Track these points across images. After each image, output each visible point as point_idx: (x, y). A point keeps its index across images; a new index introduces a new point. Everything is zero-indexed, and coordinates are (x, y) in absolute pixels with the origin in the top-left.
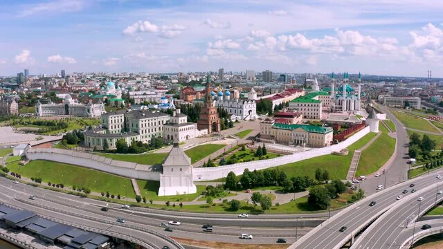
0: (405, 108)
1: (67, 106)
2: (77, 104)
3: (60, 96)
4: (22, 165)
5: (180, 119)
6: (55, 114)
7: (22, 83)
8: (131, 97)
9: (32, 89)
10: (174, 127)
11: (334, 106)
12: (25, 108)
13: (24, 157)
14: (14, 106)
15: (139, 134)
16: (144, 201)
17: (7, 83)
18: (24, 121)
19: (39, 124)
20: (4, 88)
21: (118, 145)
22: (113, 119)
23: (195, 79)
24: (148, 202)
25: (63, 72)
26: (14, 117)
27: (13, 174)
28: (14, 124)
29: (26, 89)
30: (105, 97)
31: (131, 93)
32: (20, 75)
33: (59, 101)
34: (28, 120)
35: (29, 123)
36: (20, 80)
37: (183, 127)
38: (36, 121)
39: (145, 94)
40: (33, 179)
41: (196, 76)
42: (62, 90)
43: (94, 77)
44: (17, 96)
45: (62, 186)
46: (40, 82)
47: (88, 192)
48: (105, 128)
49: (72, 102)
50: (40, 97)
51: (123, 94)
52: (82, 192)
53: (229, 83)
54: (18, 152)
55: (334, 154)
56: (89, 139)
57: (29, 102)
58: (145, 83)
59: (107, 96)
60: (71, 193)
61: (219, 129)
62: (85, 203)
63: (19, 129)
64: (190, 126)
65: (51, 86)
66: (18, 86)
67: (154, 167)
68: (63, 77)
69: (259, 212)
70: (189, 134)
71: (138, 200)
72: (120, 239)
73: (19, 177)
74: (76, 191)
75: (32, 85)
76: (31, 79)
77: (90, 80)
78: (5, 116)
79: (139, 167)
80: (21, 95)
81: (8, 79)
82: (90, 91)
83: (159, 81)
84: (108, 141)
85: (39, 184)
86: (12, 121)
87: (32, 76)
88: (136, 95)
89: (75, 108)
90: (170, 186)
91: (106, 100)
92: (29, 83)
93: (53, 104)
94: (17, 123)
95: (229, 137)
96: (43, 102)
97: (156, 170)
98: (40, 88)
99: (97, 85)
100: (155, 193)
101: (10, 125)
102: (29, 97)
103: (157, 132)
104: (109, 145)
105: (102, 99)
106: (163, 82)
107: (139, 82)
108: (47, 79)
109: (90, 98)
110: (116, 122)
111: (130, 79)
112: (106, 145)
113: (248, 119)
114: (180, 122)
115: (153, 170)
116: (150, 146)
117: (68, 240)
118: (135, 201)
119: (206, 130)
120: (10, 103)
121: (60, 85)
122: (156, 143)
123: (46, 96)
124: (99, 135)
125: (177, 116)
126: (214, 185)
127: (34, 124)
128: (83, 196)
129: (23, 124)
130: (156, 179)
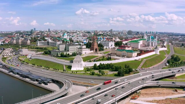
0: (181, 46)
1: (48, 42)
2: (52, 42)
3: (46, 38)
4: (30, 60)
5: (83, 46)
6: (44, 45)
7: (33, 33)
8: (72, 40)
9: (36, 36)
10: (81, 49)
11: (146, 44)
12: (33, 42)
13: (31, 58)
14: (29, 42)
15: (69, 51)
16: (66, 71)
17: (27, 33)
18: (32, 47)
19: (37, 48)
20: (26, 35)
21: (61, 54)
22: (61, 46)
23: (101, 33)
24: (67, 72)
25: (49, 30)
26: (29, 46)
27: (26, 63)
28: (28, 48)
29: (34, 36)
30: (63, 39)
31: (72, 38)
32: (32, 30)
33: (46, 40)
34: (33, 47)
35: (34, 48)
36: (31, 32)
37: (84, 49)
38: (36, 47)
39: (78, 38)
40: (32, 64)
41: (102, 32)
42: (47, 36)
43: (61, 32)
44: (30, 38)
45: (41, 67)
46: (39, 33)
47: (49, 68)
48: (59, 49)
49: (50, 41)
50: (39, 39)
51: (70, 38)
52: (47, 68)
53: (114, 35)
54: (29, 57)
55: (136, 60)
56: (52, 53)
57: (34, 40)
58: (80, 35)
59: (64, 39)
60: (44, 69)
61: (98, 51)
62: (48, 71)
63: (30, 50)
64: (87, 49)
65: (44, 35)
66: (31, 35)
67: (70, 61)
68: (49, 31)
69: (100, 76)
70: (86, 52)
71: (64, 71)
72: (56, 80)
73: (28, 63)
74: (46, 68)
75: (36, 34)
76: (36, 32)
77: (59, 33)
78: (25, 46)
79: (66, 61)
80: (32, 38)
81: (27, 32)
82: (58, 37)
83: (86, 34)
84: (58, 54)
85: (34, 66)
86: (27, 47)
87: (37, 31)
88: (74, 39)
89: (51, 43)
90: (75, 67)
91: (63, 40)
92: (35, 33)
93: (43, 41)
94: (29, 48)
95: (101, 54)
96: (39, 40)
97: (71, 62)
98: (39, 36)
99: (62, 35)
100: (70, 69)
101: (27, 48)
102: (35, 38)
103: (75, 51)
104: (59, 55)
105: (61, 40)
106: (88, 34)
107: (78, 34)
108: (42, 32)
109: (57, 40)
110: (62, 47)
111: (75, 33)
112: (57, 54)
113: (111, 48)
114: (83, 48)
115: (70, 62)
116: (72, 55)
117: (40, 80)
118: (63, 71)
119: (93, 51)
120: (27, 40)
121: (47, 34)
122: (74, 55)
123: (41, 38)
124: (56, 51)
125: (82, 45)
126: (89, 68)
127: (36, 48)
128: (47, 70)
129: (32, 48)
130: (71, 65)
